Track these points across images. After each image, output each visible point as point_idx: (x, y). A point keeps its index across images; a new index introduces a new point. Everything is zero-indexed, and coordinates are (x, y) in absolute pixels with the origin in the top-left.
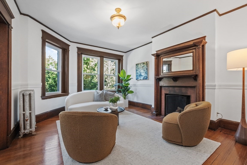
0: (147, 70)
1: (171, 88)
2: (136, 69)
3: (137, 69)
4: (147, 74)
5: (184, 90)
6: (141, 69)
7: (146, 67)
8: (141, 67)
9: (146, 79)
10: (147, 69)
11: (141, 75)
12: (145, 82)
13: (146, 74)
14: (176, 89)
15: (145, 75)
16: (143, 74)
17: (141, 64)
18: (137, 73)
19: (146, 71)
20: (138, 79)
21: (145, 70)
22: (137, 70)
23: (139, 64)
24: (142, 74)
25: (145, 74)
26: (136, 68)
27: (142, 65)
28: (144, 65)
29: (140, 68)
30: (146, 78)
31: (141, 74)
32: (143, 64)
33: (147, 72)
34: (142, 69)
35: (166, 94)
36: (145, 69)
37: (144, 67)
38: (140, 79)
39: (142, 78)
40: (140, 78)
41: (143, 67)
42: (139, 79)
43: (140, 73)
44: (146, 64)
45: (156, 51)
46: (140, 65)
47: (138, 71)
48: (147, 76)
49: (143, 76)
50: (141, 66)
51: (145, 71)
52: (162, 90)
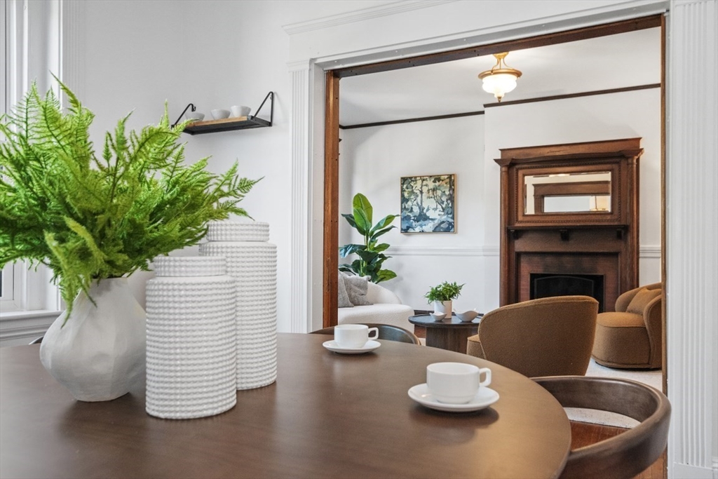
0: (453, 202)
1: (549, 259)
2: (403, 196)
3: (406, 195)
4: (451, 216)
5: (586, 263)
6: (424, 197)
7: (447, 193)
8: (425, 189)
9: (447, 230)
10: (452, 198)
11: (422, 217)
12: (444, 240)
13: (448, 214)
14: (566, 259)
15: (445, 217)
16: (436, 214)
17: (424, 180)
18: (407, 209)
19: (445, 203)
20: (411, 230)
21: (443, 202)
22: (404, 200)
23: (416, 177)
24: (430, 214)
25: (443, 213)
26: (403, 190)
27: (431, 185)
28: (437, 184)
29: (421, 192)
30: (448, 227)
31: (425, 215)
32: (434, 182)
33: (452, 207)
34: (429, 197)
35: (533, 276)
36: (444, 199)
37: (439, 193)
38: (423, 232)
39: (429, 226)
40: (421, 226)
41: (434, 190)
42: (417, 230)
43: (421, 209)
44: (448, 180)
45: (500, 150)
46: (419, 182)
47: (410, 203)
48: (451, 220)
49: (432, 220)
50: (426, 185)
51: (444, 206)
52: (522, 264)
